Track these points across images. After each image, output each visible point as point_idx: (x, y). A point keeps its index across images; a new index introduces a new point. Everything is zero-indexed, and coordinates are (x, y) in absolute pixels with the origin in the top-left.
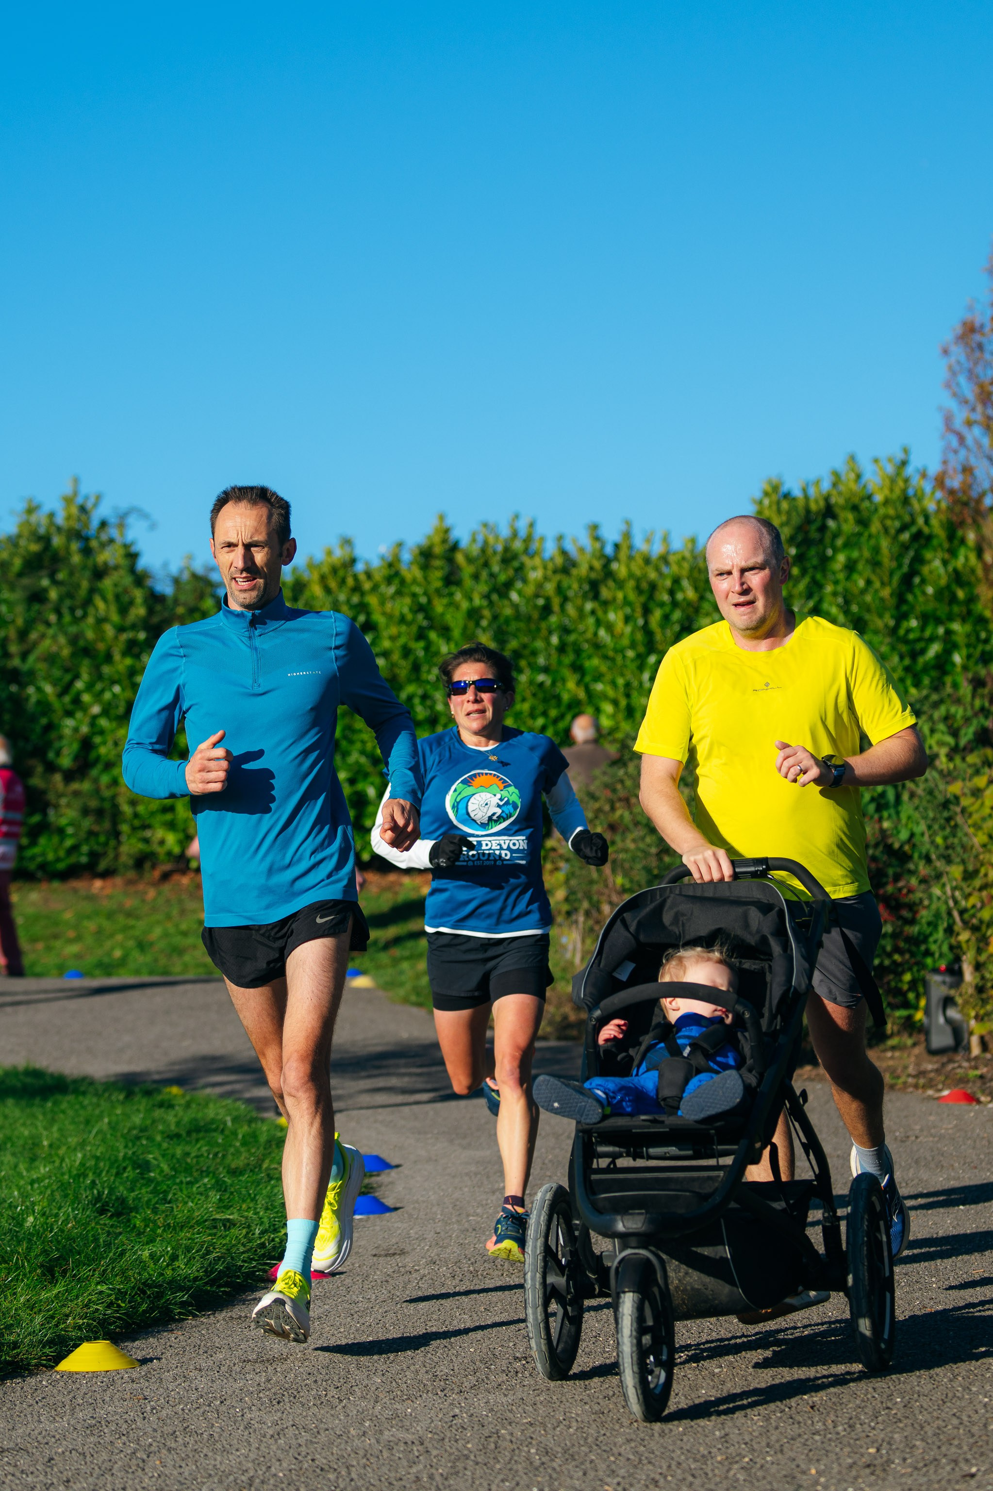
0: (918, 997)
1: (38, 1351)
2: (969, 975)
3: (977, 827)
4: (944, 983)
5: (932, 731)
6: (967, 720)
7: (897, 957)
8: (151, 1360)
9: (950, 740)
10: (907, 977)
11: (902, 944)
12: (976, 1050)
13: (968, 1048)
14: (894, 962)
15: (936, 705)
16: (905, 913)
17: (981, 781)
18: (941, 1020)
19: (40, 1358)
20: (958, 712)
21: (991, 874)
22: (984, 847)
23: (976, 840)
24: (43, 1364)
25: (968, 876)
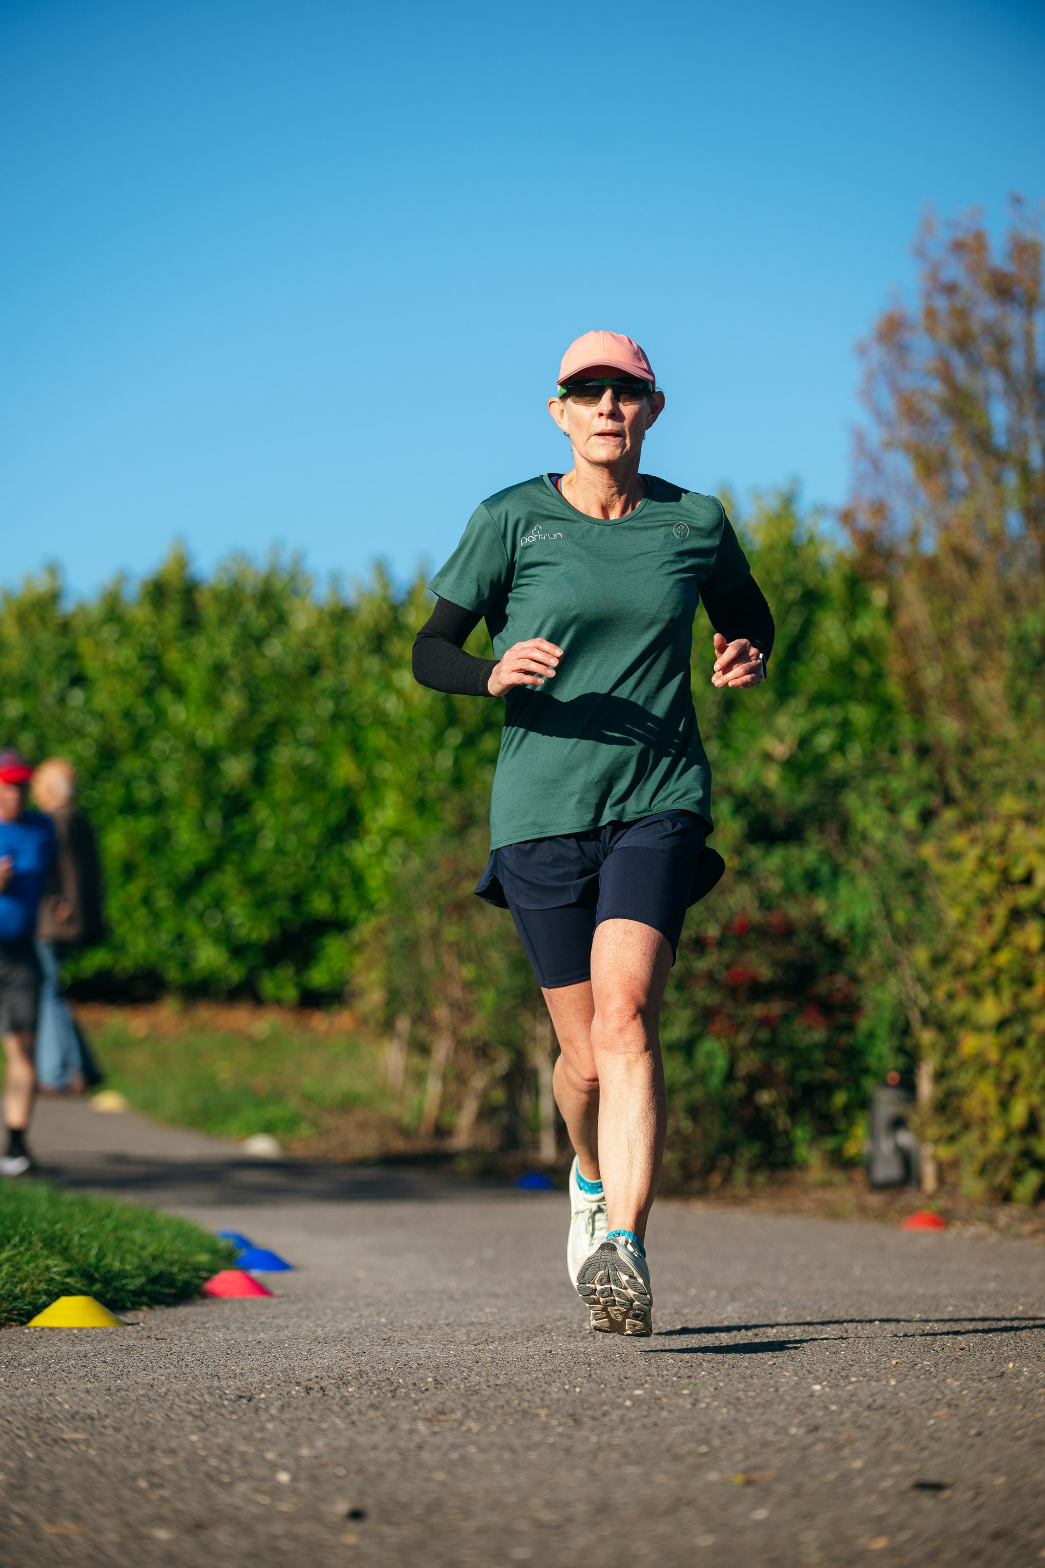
0: (851, 1123)
1: (5, 1305)
2: (926, 1088)
3: (954, 899)
4: (892, 1101)
5: (865, 807)
6: (907, 797)
7: (828, 1073)
8: (138, 1324)
9: (886, 817)
10: (840, 1098)
11: (836, 1057)
12: (929, 1184)
13: (919, 1182)
14: (825, 1081)
16: (843, 1018)
17: (959, 841)
18: (886, 1146)
19: (9, 1311)
20: (898, 785)
21: (968, 957)
22: (962, 925)
23: (953, 915)
24: (15, 1317)
25: (937, 961)
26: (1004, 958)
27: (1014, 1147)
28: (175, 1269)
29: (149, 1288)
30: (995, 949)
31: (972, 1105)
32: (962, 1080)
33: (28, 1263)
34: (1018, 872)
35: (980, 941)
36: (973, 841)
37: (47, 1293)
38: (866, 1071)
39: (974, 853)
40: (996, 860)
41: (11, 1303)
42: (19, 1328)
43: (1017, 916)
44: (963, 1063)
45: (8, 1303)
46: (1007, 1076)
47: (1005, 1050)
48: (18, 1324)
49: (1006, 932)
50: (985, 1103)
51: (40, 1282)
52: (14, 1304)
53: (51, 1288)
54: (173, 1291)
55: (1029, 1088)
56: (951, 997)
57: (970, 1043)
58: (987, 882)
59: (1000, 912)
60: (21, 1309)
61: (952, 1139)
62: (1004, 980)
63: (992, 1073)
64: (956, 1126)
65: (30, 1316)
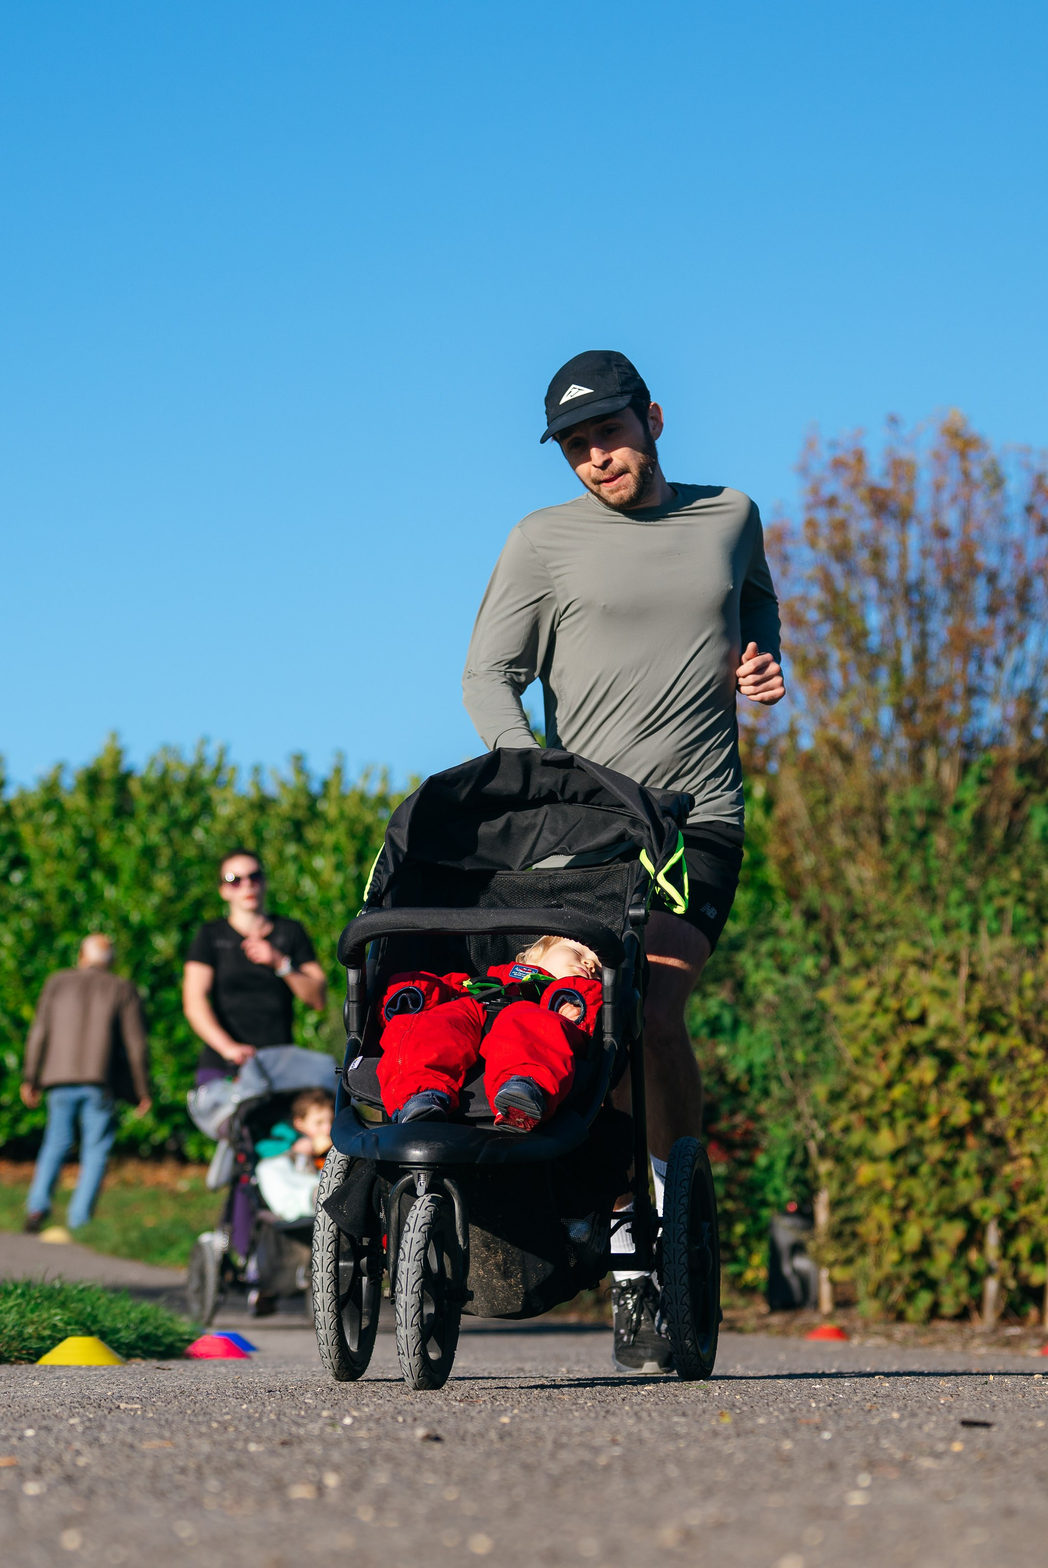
0: (750, 1252)
1: (15, 1344)
2: (822, 1216)
3: (852, 1038)
4: (792, 1228)
5: (758, 966)
6: (796, 957)
7: (730, 1205)
10: (740, 1229)
11: (736, 1190)
12: (826, 1305)
13: (816, 1305)
14: (726, 1212)
15: (761, 937)
16: (741, 1154)
17: (857, 984)
19: (19, 1351)
21: (865, 1092)
22: (857, 1062)
23: (852, 1052)
24: (26, 1356)
25: (835, 1097)
26: (898, 1092)
27: (908, 1268)
28: (160, 1333)
29: (140, 1344)
30: (889, 1085)
31: (867, 1229)
32: (859, 1208)
33: (32, 1311)
34: (912, 1013)
35: (878, 1078)
36: (870, 984)
37: (50, 1337)
38: (764, 1203)
39: (872, 994)
40: (892, 1003)
41: (20, 1344)
42: (29, 1366)
43: (912, 1053)
44: (860, 1189)
45: (18, 1343)
46: (901, 1203)
47: (899, 1177)
48: (27, 1361)
49: (901, 1068)
50: (880, 1228)
51: (44, 1328)
52: (24, 1344)
53: (54, 1334)
54: (161, 1349)
55: (921, 1214)
56: (847, 1130)
57: (866, 1172)
58: (883, 1022)
59: (896, 1049)
60: (30, 1348)
61: (849, 1261)
62: (899, 1113)
63: (886, 1201)
64: (851, 1251)
65: (39, 1354)
